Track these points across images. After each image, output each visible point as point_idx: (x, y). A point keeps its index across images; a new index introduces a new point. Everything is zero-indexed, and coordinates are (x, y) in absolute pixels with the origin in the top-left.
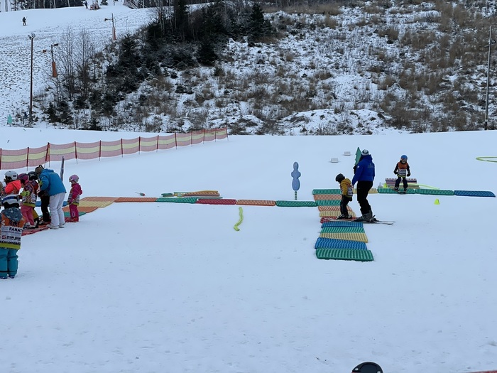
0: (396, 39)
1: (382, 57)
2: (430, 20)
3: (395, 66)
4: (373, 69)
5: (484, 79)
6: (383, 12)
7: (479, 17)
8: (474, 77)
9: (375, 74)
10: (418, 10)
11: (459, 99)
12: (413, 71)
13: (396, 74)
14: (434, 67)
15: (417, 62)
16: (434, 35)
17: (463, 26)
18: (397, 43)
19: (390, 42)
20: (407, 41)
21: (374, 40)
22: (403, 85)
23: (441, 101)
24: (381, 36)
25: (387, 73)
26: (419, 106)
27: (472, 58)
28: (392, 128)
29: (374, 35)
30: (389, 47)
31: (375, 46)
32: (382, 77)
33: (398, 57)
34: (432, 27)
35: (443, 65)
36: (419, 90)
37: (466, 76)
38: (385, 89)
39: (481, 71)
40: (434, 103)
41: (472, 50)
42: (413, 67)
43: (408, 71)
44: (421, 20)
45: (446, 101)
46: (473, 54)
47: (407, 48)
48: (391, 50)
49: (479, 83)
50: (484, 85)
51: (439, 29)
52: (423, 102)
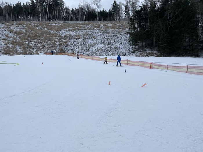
0: (13, 32)
1: (7, 37)
2: (23, 29)
3: (11, 39)
4: (4, 39)
5: (35, 43)
6: (11, 26)
7: (36, 29)
8: (32, 42)
9: (5, 41)
10: (21, 26)
11: (27, 48)
12: (16, 40)
13: (11, 41)
14: (22, 40)
15: (18, 38)
16: (23, 32)
17: (32, 31)
18: (13, 33)
19: (11, 33)
20: (16, 33)
21: (6, 32)
22: (12, 44)
23: (22, 48)
24: (8, 31)
25: (8, 40)
26: (15, 49)
27: (33, 38)
28: (4, 55)
29: (6, 31)
30: (10, 34)
31: (6, 33)
32: (7, 42)
33: (12, 37)
34: (24, 30)
35: (25, 39)
36: (17, 45)
37: (30, 42)
38: (6, 44)
39: (34, 41)
40: (20, 48)
41: (33, 36)
42: (16, 39)
43: (15, 40)
44: (21, 28)
45: (23, 48)
46: (33, 37)
47: (15, 35)
48: (10, 35)
49: (33, 44)
50: (34, 44)
51: (25, 31)
52: (17, 48)
